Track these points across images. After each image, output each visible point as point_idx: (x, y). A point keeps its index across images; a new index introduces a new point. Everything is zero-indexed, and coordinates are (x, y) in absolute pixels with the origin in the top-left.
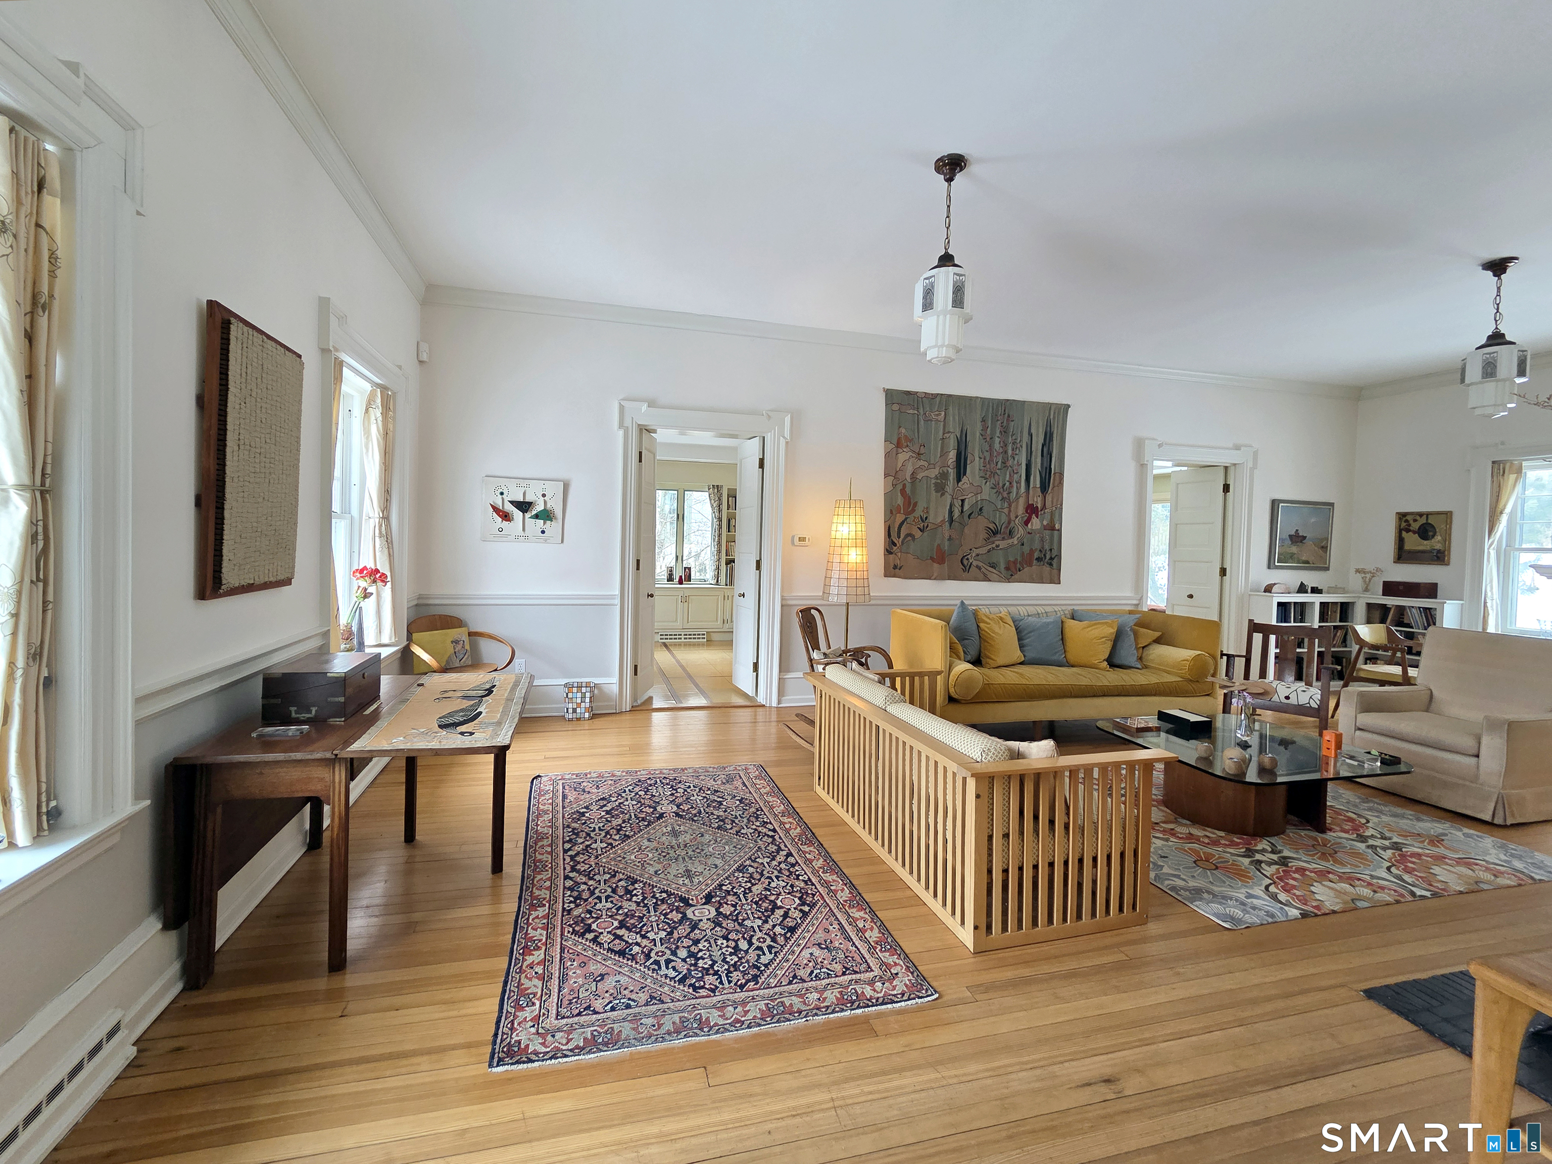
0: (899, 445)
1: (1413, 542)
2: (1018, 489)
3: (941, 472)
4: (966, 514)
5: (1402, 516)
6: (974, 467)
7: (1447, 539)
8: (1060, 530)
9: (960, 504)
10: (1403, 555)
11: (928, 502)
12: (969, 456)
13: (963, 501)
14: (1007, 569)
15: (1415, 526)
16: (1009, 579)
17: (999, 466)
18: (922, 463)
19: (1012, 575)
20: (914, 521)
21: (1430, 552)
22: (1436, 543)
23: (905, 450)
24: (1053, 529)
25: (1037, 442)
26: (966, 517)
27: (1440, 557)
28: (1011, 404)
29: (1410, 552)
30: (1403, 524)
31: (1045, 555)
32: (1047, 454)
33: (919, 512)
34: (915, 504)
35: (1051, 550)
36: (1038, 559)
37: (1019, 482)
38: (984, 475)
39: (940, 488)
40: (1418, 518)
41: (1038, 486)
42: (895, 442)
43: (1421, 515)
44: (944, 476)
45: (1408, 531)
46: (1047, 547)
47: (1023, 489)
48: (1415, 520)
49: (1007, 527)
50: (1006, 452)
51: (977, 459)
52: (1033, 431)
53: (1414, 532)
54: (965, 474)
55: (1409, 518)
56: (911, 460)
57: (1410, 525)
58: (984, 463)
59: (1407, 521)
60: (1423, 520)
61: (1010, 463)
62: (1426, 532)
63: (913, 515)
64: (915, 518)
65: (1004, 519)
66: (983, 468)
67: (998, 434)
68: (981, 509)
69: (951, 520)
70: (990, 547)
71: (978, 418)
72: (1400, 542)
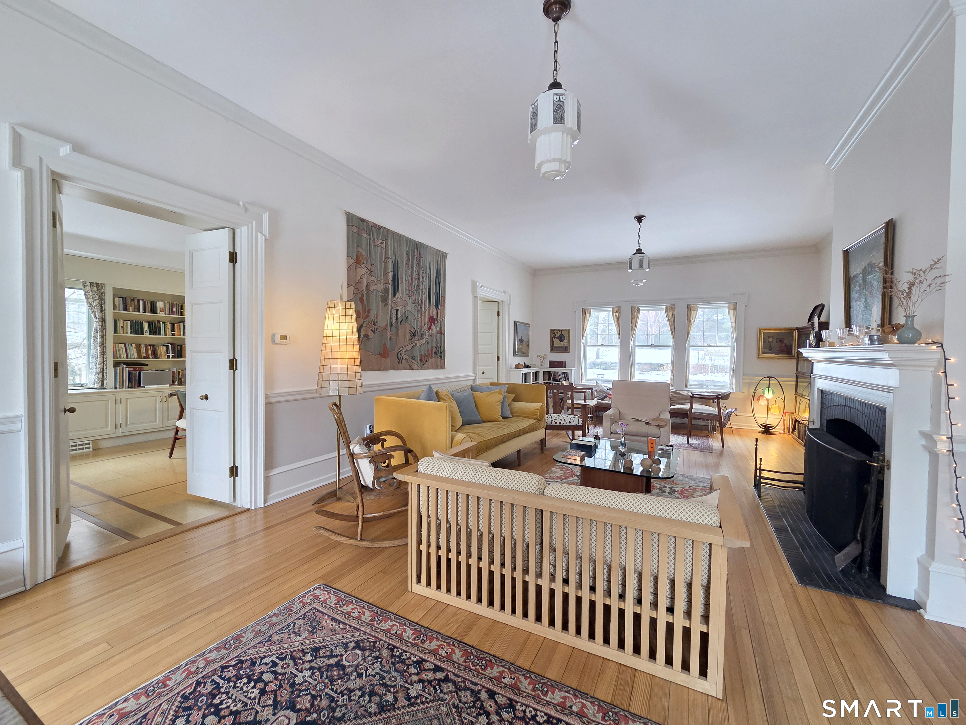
0: (358, 261)
1: (557, 343)
2: (425, 305)
3: (384, 287)
4: (399, 320)
5: (553, 331)
6: (403, 286)
7: (568, 342)
8: (444, 334)
9: (396, 313)
10: (554, 349)
11: (378, 309)
12: (400, 277)
13: (397, 310)
14: (421, 360)
15: (557, 335)
16: (422, 367)
17: (416, 288)
18: (373, 278)
19: (423, 365)
20: (368, 324)
21: (563, 347)
22: (565, 343)
23: (362, 266)
24: (441, 333)
25: (433, 275)
26: (399, 323)
27: (566, 349)
28: (421, 245)
29: (557, 347)
30: (553, 335)
31: (438, 351)
32: (438, 284)
33: (372, 317)
34: (369, 311)
35: (441, 347)
36: (436, 353)
37: (425, 301)
38: (408, 293)
39: (385, 300)
40: (558, 332)
41: (434, 304)
42: (355, 258)
43: (559, 330)
44: (386, 290)
45: (555, 338)
46: (439, 346)
47: (427, 306)
48: (557, 333)
49: (420, 331)
50: (419, 279)
51: (404, 281)
52: (432, 267)
53: (557, 338)
54: (398, 291)
55: (555, 332)
56: (366, 274)
57: (555, 335)
58: (408, 284)
59: (554, 333)
60: (560, 333)
61: (421, 287)
62: (561, 338)
63: (368, 319)
64: (369, 322)
65: (419, 326)
66: (407, 288)
67: (415, 265)
68: (407, 318)
69: (391, 325)
70: (412, 345)
71: (404, 252)
72: (552, 342)
